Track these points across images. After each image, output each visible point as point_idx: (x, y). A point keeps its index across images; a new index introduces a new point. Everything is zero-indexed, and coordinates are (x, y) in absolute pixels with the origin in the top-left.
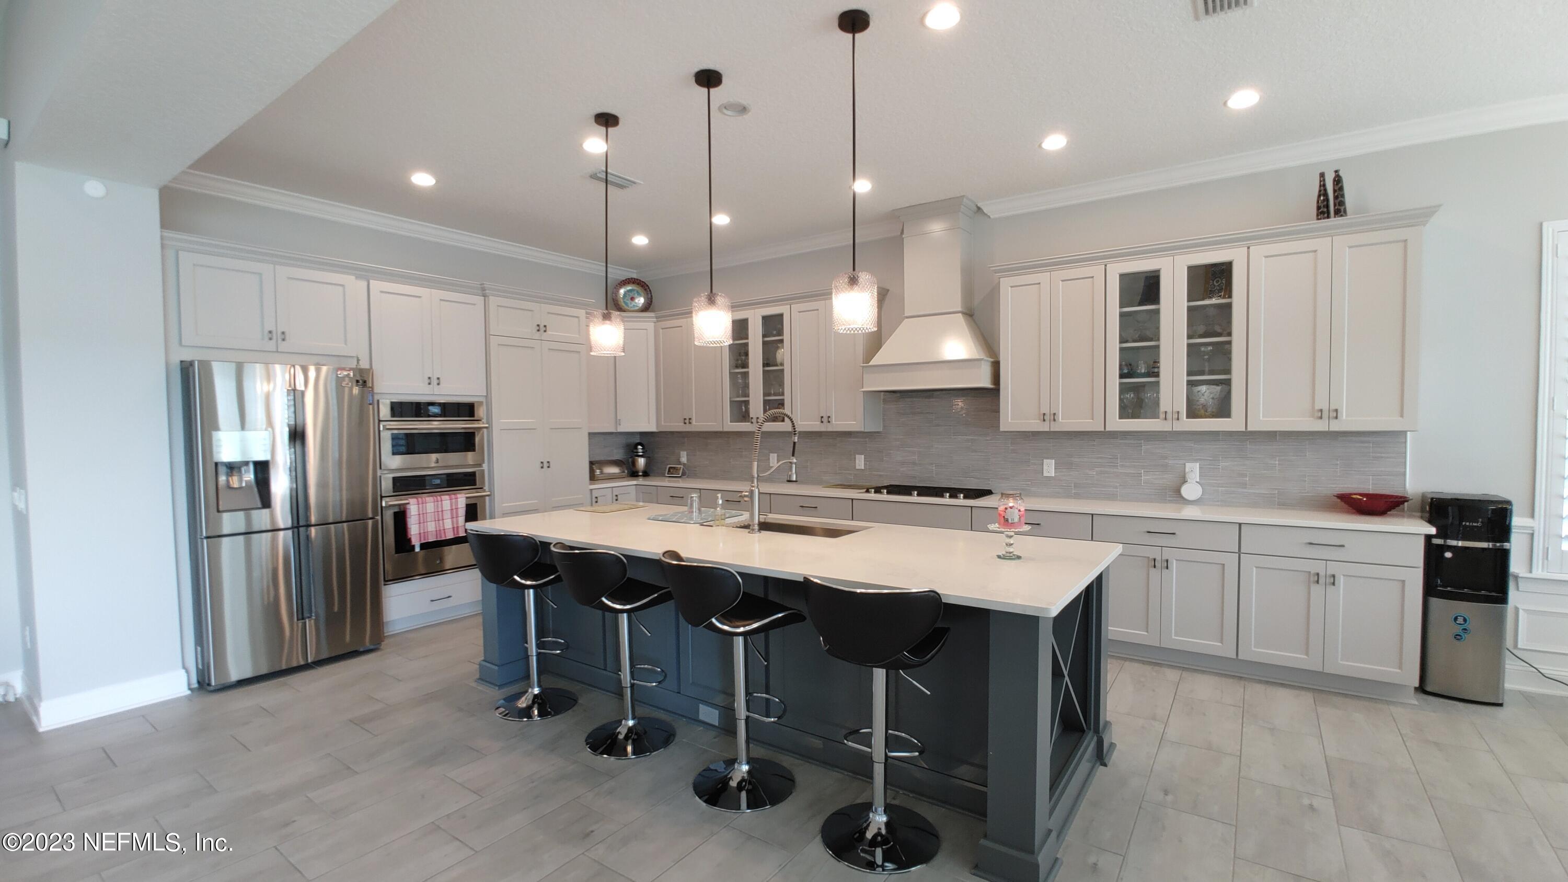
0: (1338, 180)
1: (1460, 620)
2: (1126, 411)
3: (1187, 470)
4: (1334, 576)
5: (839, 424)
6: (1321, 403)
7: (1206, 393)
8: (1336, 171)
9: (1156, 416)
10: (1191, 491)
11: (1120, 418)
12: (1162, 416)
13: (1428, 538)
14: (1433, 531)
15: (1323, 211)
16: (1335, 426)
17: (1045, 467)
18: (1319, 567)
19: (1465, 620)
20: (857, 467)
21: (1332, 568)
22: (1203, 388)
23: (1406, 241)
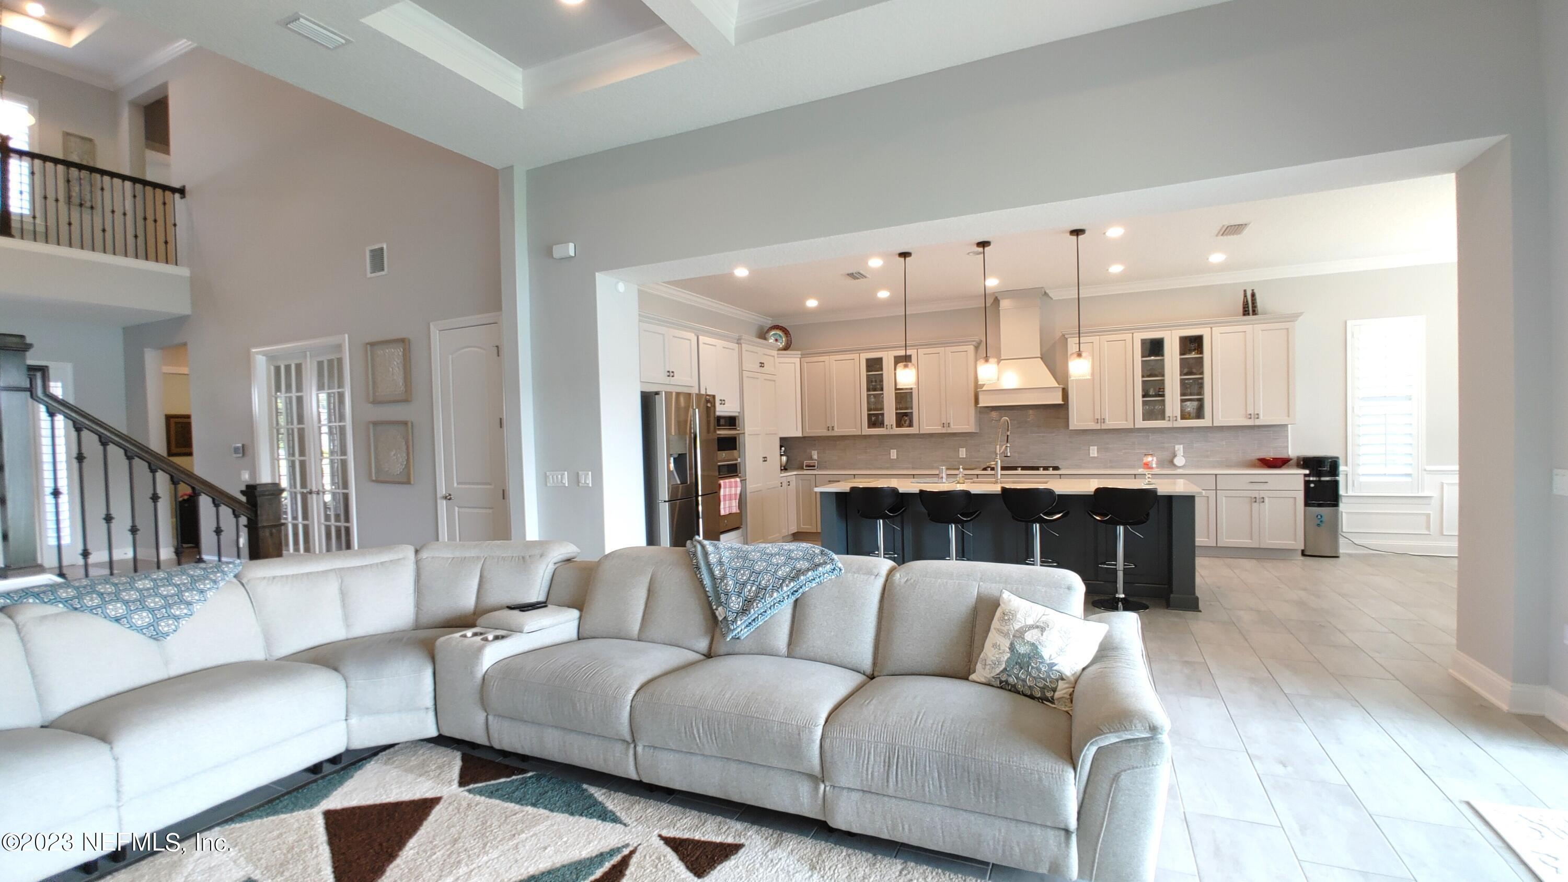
0: (1253, 295)
1: (1319, 517)
2: (1147, 416)
3: (1176, 449)
4: (1263, 498)
5: (956, 428)
6: (1250, 411)
7: (1191, 406)
8: (1253, 290)
9: (1164, 419)
10: (1179, 461)
11: (1143, 420)
12: (1167, 418)
13: (1306, 475)
14: (1307, 472)
15: (1246, 312)
16: (1257, 423)
17: (1091, 451)
18: (1255, 494)
19: (1321, 516)
20: (961, 456)
21: (1262, 494)
22: (1188, 403)
23: (1288, 329)
